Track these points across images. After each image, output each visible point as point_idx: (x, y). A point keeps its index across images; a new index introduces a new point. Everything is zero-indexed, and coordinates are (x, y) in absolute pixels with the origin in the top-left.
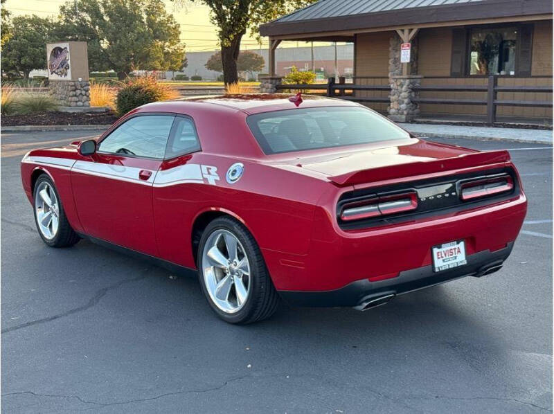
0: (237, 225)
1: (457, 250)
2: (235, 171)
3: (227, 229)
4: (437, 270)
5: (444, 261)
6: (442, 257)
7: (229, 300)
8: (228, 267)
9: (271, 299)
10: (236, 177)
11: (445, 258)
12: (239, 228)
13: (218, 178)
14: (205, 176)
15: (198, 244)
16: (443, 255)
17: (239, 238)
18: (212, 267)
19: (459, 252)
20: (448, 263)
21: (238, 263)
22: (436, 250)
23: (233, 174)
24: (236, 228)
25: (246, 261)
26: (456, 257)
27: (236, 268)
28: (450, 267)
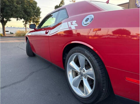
0: (87, 50)
2: (88, 19)
3: (80, 52)
7: (79, 87)
8: (79, 71)
9: (107, 94)
10: (89, 22)
12: (88, 52)
13: (77, 25)
14: (69, 26)
15: (65, 59)
17: (88, 58)
18: (71, 70)
21: (85, 71)
23: (86, 21)
24: (86, 52)
25: (91, 70)
27: (84, 73)
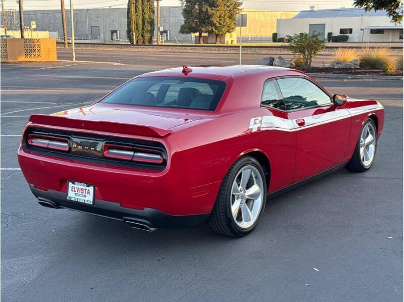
1: (87, 191)
4: (68, 198)
5: (76, 194)
6: (75, 191)
11: (76, 192)
16: (76, 190)
19: (88, 193)
20: (78, 197)
22: (70, 184)
26: (85, 196)
28: (79, 201)
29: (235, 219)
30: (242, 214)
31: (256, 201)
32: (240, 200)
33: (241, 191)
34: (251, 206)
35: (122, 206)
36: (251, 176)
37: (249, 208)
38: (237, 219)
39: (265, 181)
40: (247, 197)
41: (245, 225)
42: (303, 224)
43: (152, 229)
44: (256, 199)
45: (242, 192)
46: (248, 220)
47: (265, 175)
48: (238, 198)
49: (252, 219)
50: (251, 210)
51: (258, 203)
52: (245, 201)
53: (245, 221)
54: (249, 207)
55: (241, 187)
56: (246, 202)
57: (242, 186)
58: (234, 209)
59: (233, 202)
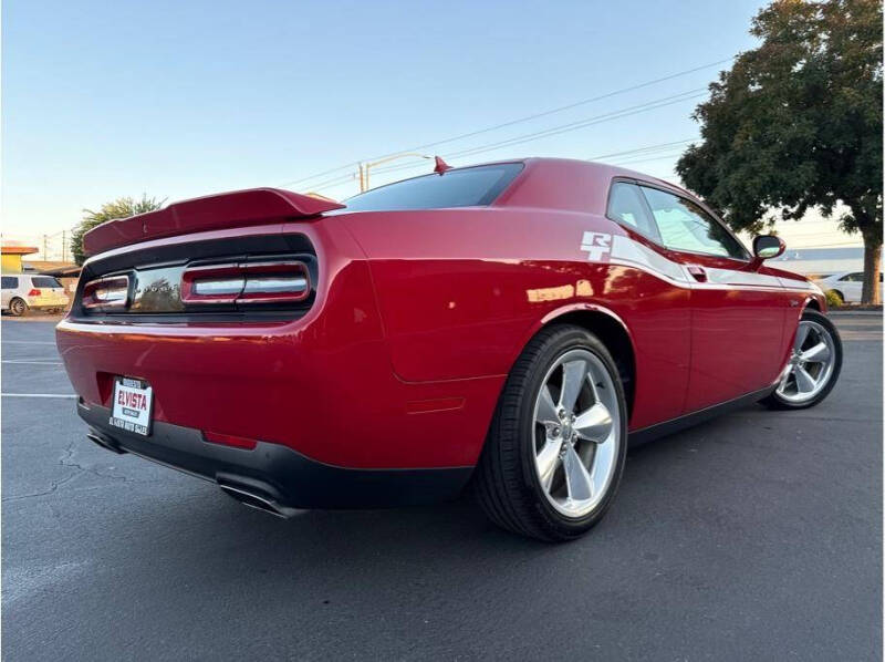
1: (141, 400)
5: (123, 411)
6: (123, 403)
11: (125, 406)
16: (125, 400)
19: (144, 405)
20: (126, 418)
22: (118, 386)
26: (138, 415)
29: (547, 491)
30: (568, 479)
31: (600, 447)
32: (559, 441)
33: (563, 417)
34: (588, 460)
35: (205, 439)
36: (586, 382)
37: (585, 465)
38: (551, 493)
39: (623, 395)
40: (578, 434)
41: (575, 508)
42: (725, 512)
43: (287, 512)
44: (601, 443)
45: (565, 421)
46: (583, 494)
47: (624, 384)
48: (555, 435)
49: (592, 493)
50: (589, 470)
51: (608, 451)
52: (573, 445)
53: (575, 498)
54: (583, 460)
55: (561, 406)
56: (577, 448)
57: (563, 404)
58: (545, 462)
59: (540, 446)
